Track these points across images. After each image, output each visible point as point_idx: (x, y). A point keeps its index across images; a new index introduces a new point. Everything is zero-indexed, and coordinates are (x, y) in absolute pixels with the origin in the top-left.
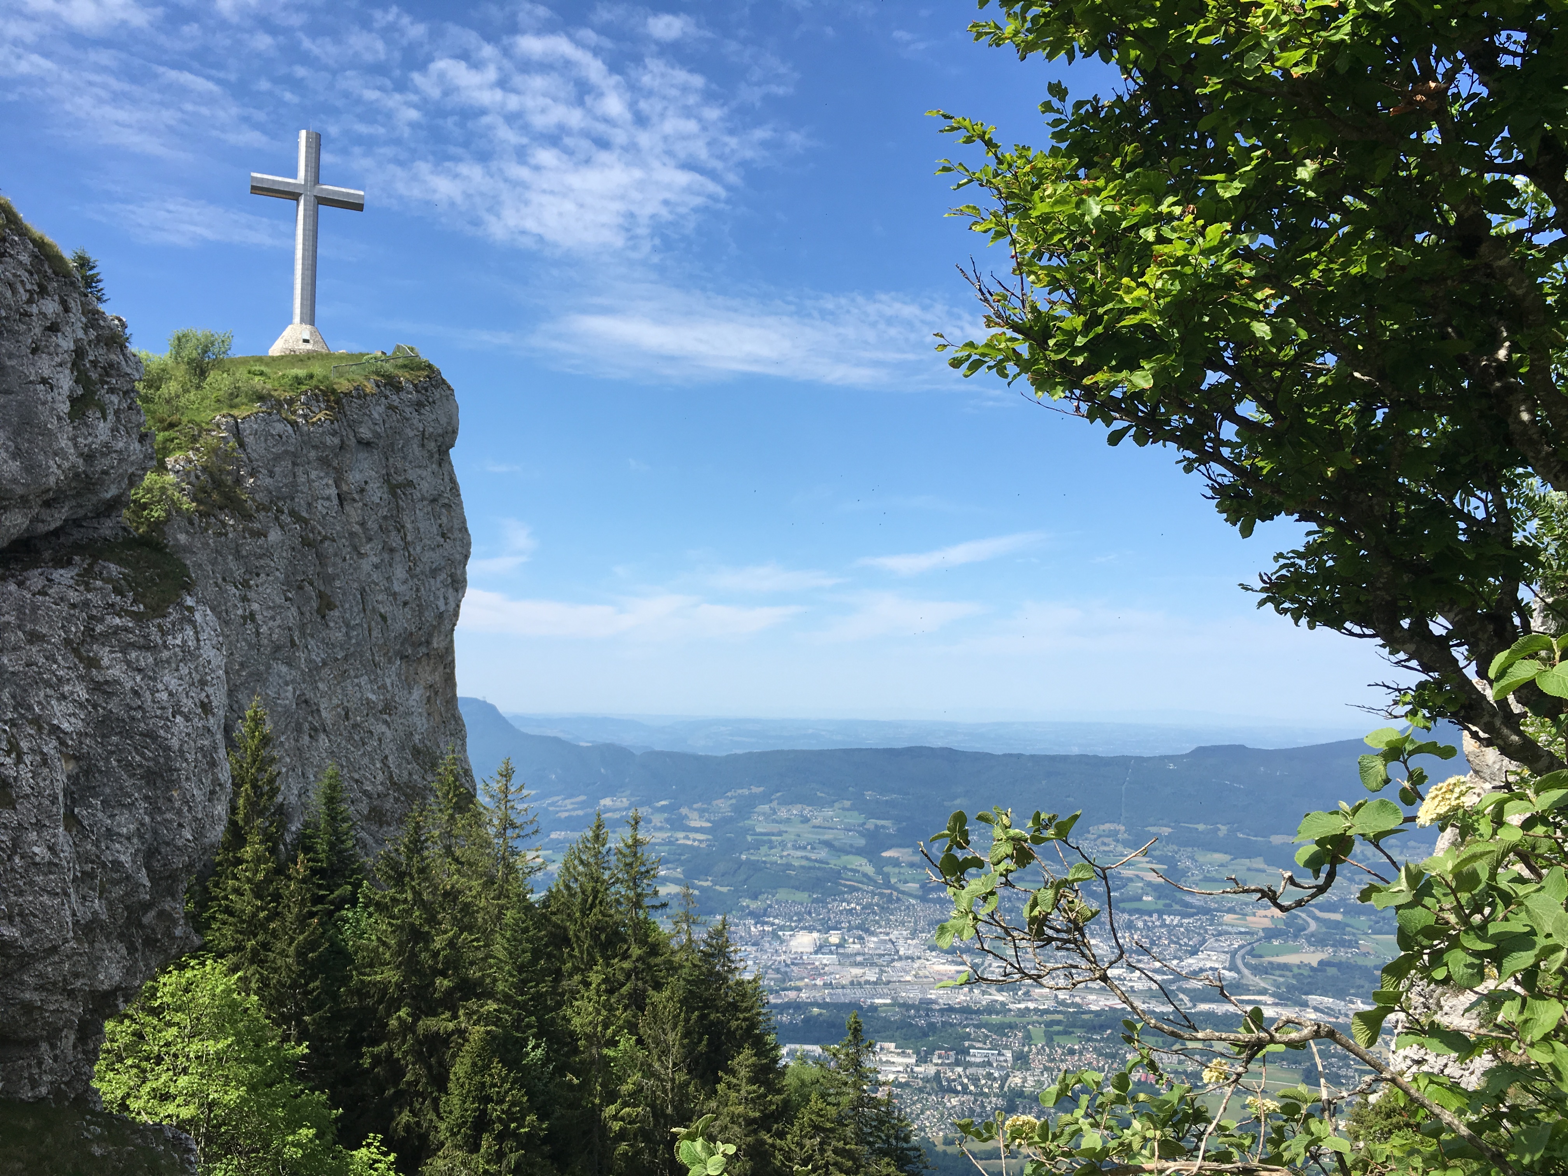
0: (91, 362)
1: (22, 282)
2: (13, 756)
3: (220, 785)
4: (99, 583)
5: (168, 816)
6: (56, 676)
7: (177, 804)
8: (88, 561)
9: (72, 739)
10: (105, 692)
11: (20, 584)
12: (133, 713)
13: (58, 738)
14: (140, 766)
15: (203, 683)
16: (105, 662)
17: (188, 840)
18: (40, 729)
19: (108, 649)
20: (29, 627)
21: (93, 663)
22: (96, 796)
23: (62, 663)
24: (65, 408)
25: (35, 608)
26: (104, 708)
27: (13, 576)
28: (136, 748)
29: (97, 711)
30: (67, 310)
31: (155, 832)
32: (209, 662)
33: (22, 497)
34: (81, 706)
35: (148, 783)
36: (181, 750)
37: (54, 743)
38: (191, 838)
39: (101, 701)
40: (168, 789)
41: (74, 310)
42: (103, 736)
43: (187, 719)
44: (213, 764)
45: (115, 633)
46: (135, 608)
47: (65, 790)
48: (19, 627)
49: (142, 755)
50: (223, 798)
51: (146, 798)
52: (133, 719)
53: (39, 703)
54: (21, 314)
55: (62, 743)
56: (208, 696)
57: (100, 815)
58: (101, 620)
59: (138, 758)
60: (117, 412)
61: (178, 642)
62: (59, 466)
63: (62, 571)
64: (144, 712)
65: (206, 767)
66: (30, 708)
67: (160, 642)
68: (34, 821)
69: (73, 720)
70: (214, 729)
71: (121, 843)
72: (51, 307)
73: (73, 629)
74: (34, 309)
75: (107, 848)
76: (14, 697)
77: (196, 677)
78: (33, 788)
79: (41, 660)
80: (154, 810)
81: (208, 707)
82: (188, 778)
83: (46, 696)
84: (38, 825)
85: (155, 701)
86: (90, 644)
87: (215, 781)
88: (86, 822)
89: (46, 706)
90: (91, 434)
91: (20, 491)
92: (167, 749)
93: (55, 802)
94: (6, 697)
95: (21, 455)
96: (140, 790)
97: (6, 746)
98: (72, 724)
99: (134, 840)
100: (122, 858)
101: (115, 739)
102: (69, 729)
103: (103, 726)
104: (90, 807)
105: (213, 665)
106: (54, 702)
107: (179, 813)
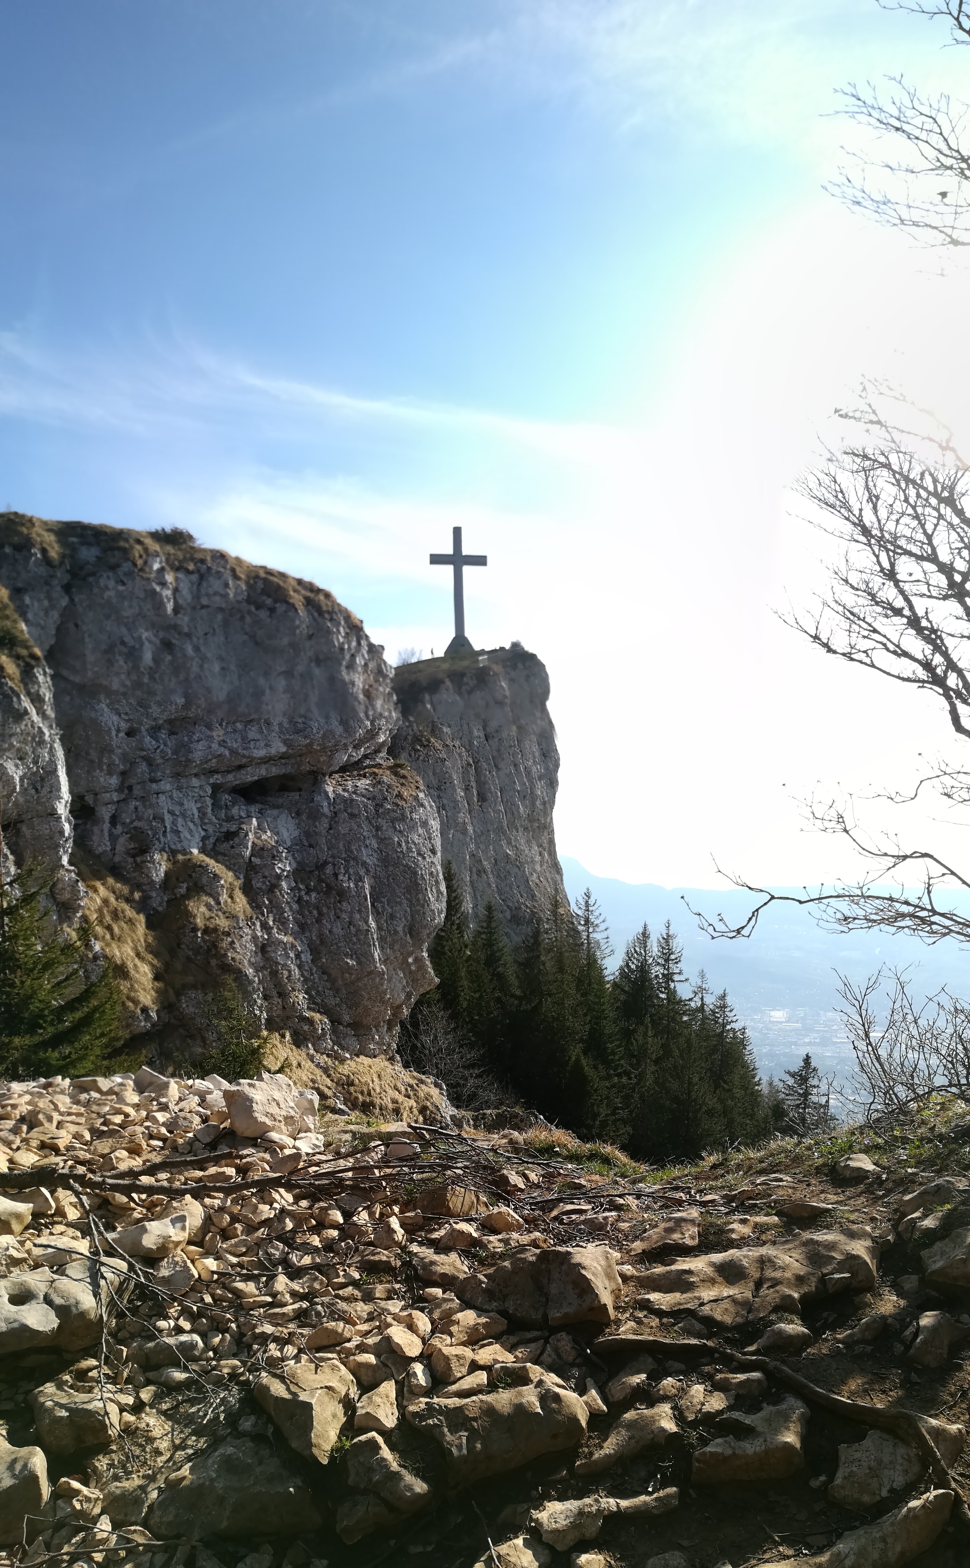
2: (346, 876)
5: (418, 908)
6: (362, 835)
7: (422, 902)
8: (373, 776)
9: (371, 868)
10: (384, 844)
11: (343, 789)
12: (397, 854)
13: (365, 868)
14: (403, 882)
15: (429, 839)
16: (384, 828)
17: (427, 921)
18: (357, 862)
19: (384, 821)
20: (349, 810)
21: (378, 828)
22: (383, 897)
23: (365, 828)
24: (361, 696)
25: (352, 800)
26: (384, 852)
27: (340, 785)
28: (400, 873)
30: (359, 645)
31: (412, 916)
33: (344, 744)
34: (376, 851)
35: (407, 891)
36: (422, 875)
37: (364, 870)
38: (429, 920)
39: (383, 849)
40: (417, 894)
42: (385, 867)
43: (423, 857)
44: (437, 882)
45: (388, 813)
46: (396, 800)
47: (370, 894)
48: (346, 811)
49: (403, 876)
50: (442, 900)
51: (407, 899)
52: (398, 857)
53: (356, 849)
54: (340, 649)
55: (368, 870)
56: (432, 847)
57: (386, 906)
58: (382, 806)
59: (401, 878)
60: (383, 696)
61: (417, 817)
62: (360, 727)
63: (362, 781)
64: (403, 853)
65: (434, 883)
66: (352, 852)
67: (408, 817)
68: (357, 908)
69: (370, 857)
70: (436, 863)
71: (396, 922)
72: (353, 644)
73: (369, 810)
74: (346, 646)
75: (390, 924)
76: (344, 846)
77: (427, 837)
78: (356, 893)
79: (355, 827)
80: (411, 905)
81: (433, 852)
82: (426, 889)
83: (359, 846)
84: (360, 911)
85: (407, 848)
86: (377, 818)
87: (439, 892)
88: (380, 910)
89: (359, 850)
90: (374, 709)
91: (344, 741)
92: (416, 873)
93: (366, 900)
94: (341, 846)
95: (344, 723)
96: (404, 895)
97: (343, 871)
98: (372, 860)
99: (403, 920)
100: (398, 929)
101: (391, 868)
102: (371, 863)
103: (385, 861)
104: (382, 902)
105: (434, 828)
106: (363, 849)
107: (423, 906)
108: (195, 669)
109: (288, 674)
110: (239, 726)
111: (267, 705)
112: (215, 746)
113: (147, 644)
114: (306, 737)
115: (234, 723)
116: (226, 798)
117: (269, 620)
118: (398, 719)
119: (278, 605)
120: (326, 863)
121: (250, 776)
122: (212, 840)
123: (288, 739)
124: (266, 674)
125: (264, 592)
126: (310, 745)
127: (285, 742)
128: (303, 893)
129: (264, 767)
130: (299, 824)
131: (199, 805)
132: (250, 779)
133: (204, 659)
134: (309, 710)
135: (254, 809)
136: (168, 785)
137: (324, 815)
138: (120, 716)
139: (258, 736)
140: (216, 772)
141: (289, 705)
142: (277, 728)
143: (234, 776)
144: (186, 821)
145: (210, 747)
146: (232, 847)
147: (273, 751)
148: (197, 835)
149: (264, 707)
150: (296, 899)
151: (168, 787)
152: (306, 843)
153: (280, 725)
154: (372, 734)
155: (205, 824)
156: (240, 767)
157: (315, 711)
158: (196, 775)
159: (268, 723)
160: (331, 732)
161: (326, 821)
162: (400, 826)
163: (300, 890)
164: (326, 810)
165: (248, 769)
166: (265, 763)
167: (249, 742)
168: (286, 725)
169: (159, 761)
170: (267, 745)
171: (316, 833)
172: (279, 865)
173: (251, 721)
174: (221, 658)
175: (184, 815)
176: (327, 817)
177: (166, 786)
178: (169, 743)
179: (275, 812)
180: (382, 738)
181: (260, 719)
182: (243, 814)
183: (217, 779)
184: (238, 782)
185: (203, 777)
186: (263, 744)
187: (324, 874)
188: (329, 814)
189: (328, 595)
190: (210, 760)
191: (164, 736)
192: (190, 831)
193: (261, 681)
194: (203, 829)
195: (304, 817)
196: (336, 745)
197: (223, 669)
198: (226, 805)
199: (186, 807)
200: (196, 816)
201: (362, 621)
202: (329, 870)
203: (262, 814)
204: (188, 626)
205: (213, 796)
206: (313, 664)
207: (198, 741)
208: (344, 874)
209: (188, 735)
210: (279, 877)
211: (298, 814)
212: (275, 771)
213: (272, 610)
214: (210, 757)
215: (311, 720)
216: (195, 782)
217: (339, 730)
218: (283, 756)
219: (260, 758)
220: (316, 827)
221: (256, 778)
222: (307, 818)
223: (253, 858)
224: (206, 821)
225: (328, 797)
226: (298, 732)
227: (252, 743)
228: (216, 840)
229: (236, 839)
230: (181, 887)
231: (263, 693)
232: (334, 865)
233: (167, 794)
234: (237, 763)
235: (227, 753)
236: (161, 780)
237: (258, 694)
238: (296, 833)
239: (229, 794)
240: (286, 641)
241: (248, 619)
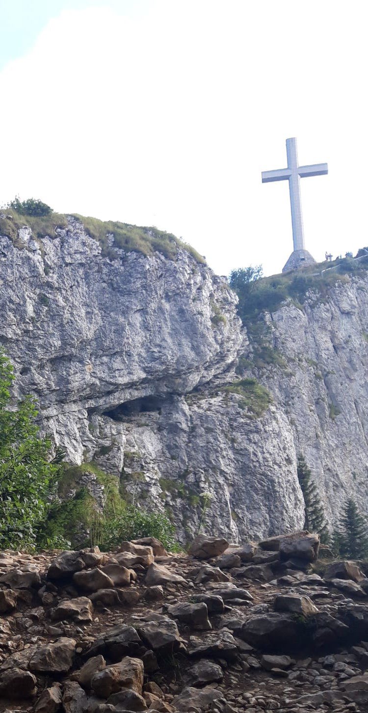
0: (217, 300)
1: (186, 270)
2: (207, 484)
3: (299, 500)
4: (232, 403)
5: (277, 514)
6: (219, 447)
7: (280, 509)
8: (225, 394)
9: (230, 476)
10: (241, 454)
11: (199, 407)
12: (254, 464)
13: (224, 476)
14: (261, 490)
15: (284, 448)
16: (240, 440)
17: (287, 527)
18: (217, 472)
19: (240, 434)
20: (205, 425)
21: (233, 441)
22: (243, 503)
23: (221, 441)
24: (209, 324)
25: (207, 416)
26: (242, 462)
27: (195, 403)
28: (258, 481)
29: (238, 463)
30: (204, 278)
31: (271, 522)
32: (286, 438)
33: (197, 367)
34: (232, 461)
35: (265, 498)
36: (279, 482)
37: (223, 478)
38: (289, 526)
39: (240, 458)
40: (275, 501)
41: (208, 278)
42: (243, 475)
43: (280, 467)
44: (294, 490)
45: (242, 426)
46: (249, 414)
47: (230, 500)
48: (202, 426)
49: (261, 484)
50: (301, 507)
51: (265, 505)
52: (255, 466)
53: (214, 460)
54: (187, 285)
55: (226, 479)
56: (287, 456)
57: (246, 512)
58: (235, 420)
59: (259, 486)
60: (230, 321)
61: (271, 429)
62: (210, 351)
63: (215, 399)
64: (260, 463)
65: (291, 491)
66: (211, 462)
67: (262, 429)
68: (219, 513)
69: (228, 467)
70: (293, 472)
71: (257, 527)
72: (199, 279)
73: (224, 425)
74: (192, 282)
75: (251, 529)
76: (203, 457)
77: (282, 447)
78: (217, 499)
79: (212, 440)
80: (270, 511)
81: (289, 461)
82: (284, 496)
83: (217, 457)
84: (222, 516)
85: (264, 458)
86: (232, 432)
87: (296, 498)
88: (240, 516)
89: (217, 461)
90: (222, 334)
91: (196, 364)
92: (273, 481)
93: (227, 505)
94: (200, 457)
95: (194, 348)
96: (262, 501)
97: (203, 479)
98: (229, 469)
99: (263, 526)
100: (258, 534)
101: (248, 477)
102: (229, 472)
103: (244, 469)
104: (241, 509)
105: (288, 440)
106: (220, 459)
107: (282, 513)
108: (67, 315)
109: (143, 311)
110: (105, 359)
111: (128, 338)
112: (88, 377)
113: (28, 300)
114: (162, 363)
115: (101, 356)
116: (98, 419)
117: (122, 268)
118: (245, 340)
119: (129, 254)
120: (187, 472)
121: (117, 399)
122: (91, 454)
123: (147, 367)
124: (124, 313)
125: (116, 244)
126: (167, 370)
127: (144, 370)
128: (169, 499)
129: (128, 391)
130: (161, 439)
131: (79, 426)
132: (116, 402)
133: (73, 307)
134: (164, 340)
135: (122, 426)
136: (55, 411)
137: (182, 430)
138: (14, 360)
139: (122, 367)
140: (89, 398)
141: (146, 337)
142: (136, 358)
143: (105, 401)
144: (70, 439)
145: (84, 379)
146: (108, 459)
147: (135, 378)
148: (79, 450)
149: (126, 340)
150: (163, 504)
151: (55, 412)
152: (168, 455)
153: (139, 355)
154: (221, 357)
155: (85, 441)
156: (109, 393)
157: (169, 340)
158: (74, 402)
159: (129, 355)
160: (184, 357)
161: (185, 435)
162: (255, 437)
163: (167, 496)
164: (184, 426)
165: (115, 394)
166: (129, 388)
167: (114, 371)
168: (144, 355)
169: (47, 392)
170: (130, 373)
171: (177, 447)
172: (148, 474)
173: (115, 354)
174: (86, 305)
175: (68, 434)
176: (185, 432)
177: (53, 411)
178: (52, 377)
179: (140, 429)
180: (230, 360)
181: (122, 352)
182: (114, 432)
183: (91, 403)
184: (108, 406)
185: (80, 403)
186: (126, 373)
187: (187, 482)
188: (187, 429)
189: (171, 238)
190: (85, 389)
191: (48, 373)
192: (74, 447)
193: (121, 319)
194: (83, 445)
195: (165, 433)
196: (189, 369)
197: (88, 313)
198: (100, 426)
199: (69, 428)
200: (78, 435)
201: (204, 257)
202: (191, 478)
203: (129, 431)
204: (58, 282)
205: (89, 418)
206: (163, 301)
207: (74, 374)
208: (205, 482)
209: (66, 370)
210: (148, 484)
211: (160, 429)
212: (137, 394)
213: (124, 259)
214: (85, 386)
215: (165, 348)
216: (74, 407)
217: (191, 355)
218: (144, 381)
219: (125, 384)
220: (176, 441)
221: (122, 401)
222: (168, 433)
223: (125, 469)
224: (86, 439)
225: (185, 415)
226: (154, 359)
227: (117, 372)
228: (95, 454)
229: (111, 454)
230: (71, 493)
231: (123, 329)
232: (195, 474)
233: (54, 418)
234: (107, 390)
235: (98, 382)
236: (49, 407)
237: (120, 331)
238: (160, 447)
239: (101, 416)
240: (138, 284)
241: (105, 270)
